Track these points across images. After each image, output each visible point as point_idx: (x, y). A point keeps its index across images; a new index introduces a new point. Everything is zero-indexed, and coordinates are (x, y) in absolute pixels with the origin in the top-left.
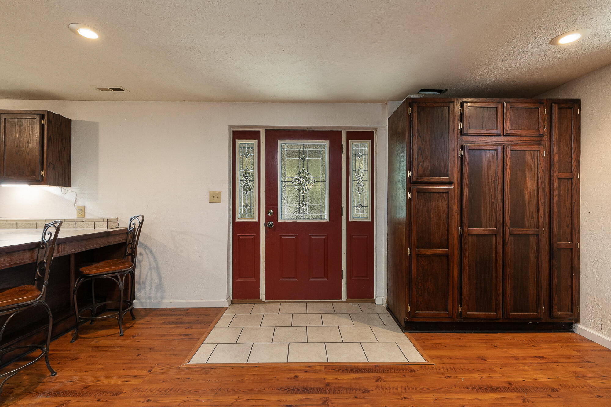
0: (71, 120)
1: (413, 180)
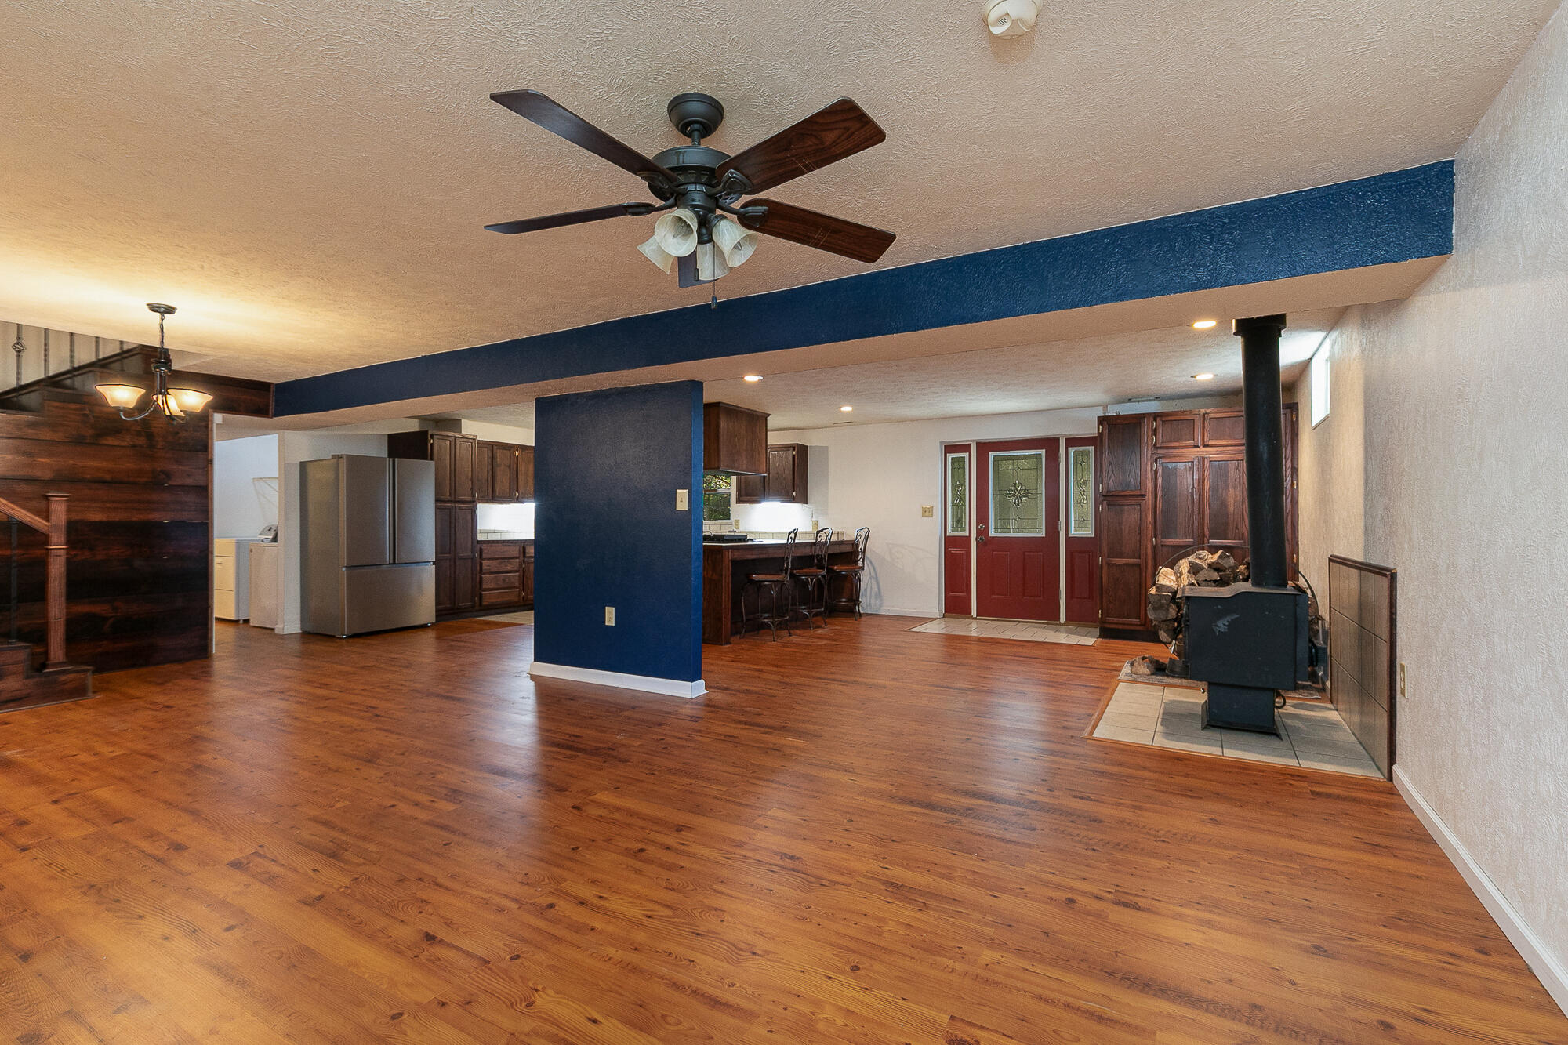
0: (807, 447)
1: (1104, 494)
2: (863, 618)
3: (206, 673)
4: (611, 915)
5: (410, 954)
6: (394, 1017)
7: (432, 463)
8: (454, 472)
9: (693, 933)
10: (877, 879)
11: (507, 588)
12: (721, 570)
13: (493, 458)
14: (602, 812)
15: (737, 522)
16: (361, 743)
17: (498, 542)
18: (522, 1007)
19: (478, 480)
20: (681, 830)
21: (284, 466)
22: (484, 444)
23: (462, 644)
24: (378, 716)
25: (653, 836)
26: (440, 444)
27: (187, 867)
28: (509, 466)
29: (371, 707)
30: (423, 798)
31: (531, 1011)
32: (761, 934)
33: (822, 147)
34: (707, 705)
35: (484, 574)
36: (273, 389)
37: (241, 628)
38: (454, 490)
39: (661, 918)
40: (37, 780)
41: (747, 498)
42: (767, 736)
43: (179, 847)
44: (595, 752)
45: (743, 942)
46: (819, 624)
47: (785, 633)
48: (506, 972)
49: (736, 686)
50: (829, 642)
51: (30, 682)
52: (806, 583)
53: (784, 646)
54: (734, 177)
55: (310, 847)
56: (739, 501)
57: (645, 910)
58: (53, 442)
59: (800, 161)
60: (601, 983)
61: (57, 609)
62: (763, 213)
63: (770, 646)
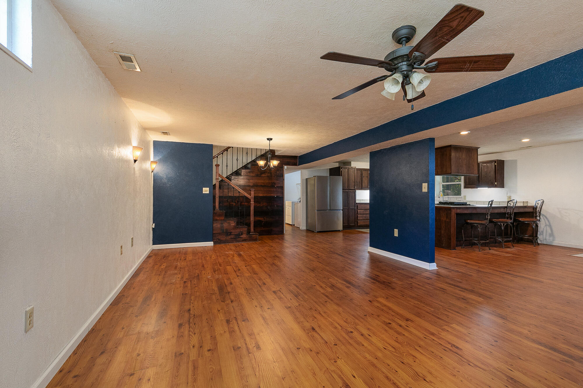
0: (504, 161)
2: (540, 246)
3: (283, 239)
4: (371, 343)
5: (307, 332)
6: (298, 349)
7: (342, 177)
8: (349, 179)
9: (401, 361)
10: (503, 374)
11: (366, 220)
12: (451, 218)
13: (362, 174)
14: (378, 305)
15: (465, 197)
16: (312, 265)
17: (363, 203)
18: (333, 361)
19: (357, 182)
20: (408, 321)
21: (302, 180)
22: (358, 170)
23: (350, 238)
24: (318, 257)
25: (396, 319)
26: (344, 171)
27: (265, 290)
28: (367, 177)
29: (318, 254)
30: (324, 286)
31: (335, 364)
32: (431, 373)
33: (451, 29)
34: (437, 274)
35: (359, 214)
36: (298, 157)
37: (293, 227)
38: (349, 186)
39: (390, 351)
40: (244, 260)
41: (470, 186)
42: (461, 292)
43: (264, 284)
44: (383, 283)
45: (421, 373)
46: (510, 246)
47: (487, 248)
48: (331, 348)
49: (452, 268)
50: (512, 255)
51: (247, 236)
52: (500, 226)
53: (485, 254)
54: (416, 55)
55: (292, 292)
56: (465, 187)
57: (384, 346)
58: (252, 176)
59: (444, 39)
60: (360, 365)
61: (252, 218)
62: (435, 64)
63: (477, 253)
